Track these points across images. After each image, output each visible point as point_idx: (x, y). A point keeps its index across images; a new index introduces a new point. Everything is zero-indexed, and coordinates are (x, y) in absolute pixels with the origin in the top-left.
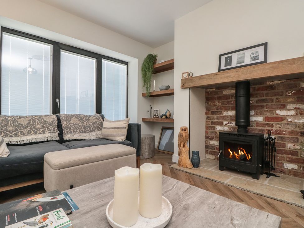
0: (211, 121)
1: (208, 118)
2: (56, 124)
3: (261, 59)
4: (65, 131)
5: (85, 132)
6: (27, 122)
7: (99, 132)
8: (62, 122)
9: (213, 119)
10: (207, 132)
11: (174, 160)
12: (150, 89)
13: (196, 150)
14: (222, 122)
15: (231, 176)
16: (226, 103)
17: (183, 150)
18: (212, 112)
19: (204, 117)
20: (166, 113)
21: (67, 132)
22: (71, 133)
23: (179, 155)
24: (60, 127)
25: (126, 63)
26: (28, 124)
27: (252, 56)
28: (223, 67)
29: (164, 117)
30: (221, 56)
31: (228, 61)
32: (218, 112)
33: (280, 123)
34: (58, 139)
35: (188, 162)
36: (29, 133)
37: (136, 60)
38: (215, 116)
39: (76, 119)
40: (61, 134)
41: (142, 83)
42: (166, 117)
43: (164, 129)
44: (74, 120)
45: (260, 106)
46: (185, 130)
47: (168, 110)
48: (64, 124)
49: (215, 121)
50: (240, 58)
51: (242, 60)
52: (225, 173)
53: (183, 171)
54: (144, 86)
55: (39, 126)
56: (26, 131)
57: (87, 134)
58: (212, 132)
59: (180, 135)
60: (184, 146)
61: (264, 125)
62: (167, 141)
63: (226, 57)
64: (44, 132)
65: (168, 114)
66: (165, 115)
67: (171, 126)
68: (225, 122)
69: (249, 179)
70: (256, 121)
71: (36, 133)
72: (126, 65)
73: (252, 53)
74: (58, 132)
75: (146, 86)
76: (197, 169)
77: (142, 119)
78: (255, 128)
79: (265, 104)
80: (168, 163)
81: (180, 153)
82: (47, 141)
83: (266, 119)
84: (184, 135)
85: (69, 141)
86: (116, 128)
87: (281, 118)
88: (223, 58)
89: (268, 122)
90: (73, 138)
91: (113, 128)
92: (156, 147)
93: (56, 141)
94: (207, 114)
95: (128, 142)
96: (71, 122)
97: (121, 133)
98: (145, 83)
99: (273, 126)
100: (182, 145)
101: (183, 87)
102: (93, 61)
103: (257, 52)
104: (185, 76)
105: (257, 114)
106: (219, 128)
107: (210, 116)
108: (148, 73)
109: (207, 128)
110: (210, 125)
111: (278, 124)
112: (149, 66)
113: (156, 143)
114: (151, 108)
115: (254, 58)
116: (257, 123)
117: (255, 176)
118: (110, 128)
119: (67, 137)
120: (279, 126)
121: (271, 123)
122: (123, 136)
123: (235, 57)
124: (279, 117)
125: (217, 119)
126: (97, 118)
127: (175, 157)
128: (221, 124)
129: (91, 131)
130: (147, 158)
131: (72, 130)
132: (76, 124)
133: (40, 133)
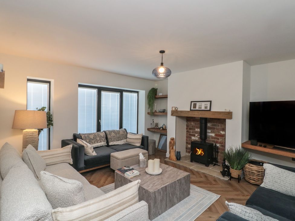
0: (189, 133)
1: (187, 131)
2: (105, 137)
3: (208, 109)
4: (109, 140)
5: (119, 141)
6: (93, 137)
7: (125, 140)
8: (108, 136)
9: (190, 132)
10: (187, 140)
11: (167, 156)
12: (153, 111)
13: (178, 151)
14: (195, 135)
15: (194, 165)
16: (197, 124)
17: (172, 151)
18: (189, 128)
19: (185, 131)
20: (163, 126)
21: (111, 141)
22: (112, 141)
23: (170, 153)
24: (107, 138)
25: (138, 92)
26: (93, 138)
27: (205, 106)
28: (192, 109)
29: (161, 129)
30: (192, 102)
31: (195, 106)
32: (193, 129)
33: (222, 138)
34: (106, 145)
35: (174, 158)
36: (95, 143)
37: (144, 91)
38: (191, 131)
39: (114, 133)
40: (108, 142)
41: (148, 106)
42: (163, 129)
43: (162, 135)
44: (113, 134)
45: (213, 128)
46: (173, 140)
47: (164, 124)
48: (109, 137)
49: (191, 133)
50: (200, 106)
51: (200, 107)
52: (193, 163)
53: (171, 162)
54: (149, 108)
55: (98, 139)
56: (93, 141)
57: (119, 142)
58: (189, 140)
59: (170, 143)
60: (172, 148)
61: (215, 138)
62: (163, 143)
63: (194, 103)
65: (164, 127)
66: (162, 128)
67: (166, 134)
68: (196, 135)
69: (203, 166)
70: (211, 136)
71: (97, 142)
72: (137, 93)
73: (205, 105)
74: (106, 141)
75: (150, 109)
76: (179, 161)
77: (148, 129)
78: (211, 139)
79: (215, 127)
80: (164, 158)
81: (170, 152)
82: (102, 146)
83: (216, 135)
84: (172, 142)
85: (112, 145)
86: (135, 139)
87: (223, 135)
88: (193, 103)
89: (217, 137)
90: (113, 144)
91: (134, 139)
92: (156, 147)
93: (105, 146)
94: (187, 129)
95: (142, 146)
96: (112, 135)
97: (139, 142)
98: (149, 106)
99: (219, 139)
100: (171, 148)
101: (172, 115)
102: (118, 94)
103: (207, 104)
104: (174, 109)
105: (212, 132)
106: (193, 138)
107: (188, 130)
108: (151, 100)
109: (187, 137)
110: (189, 136)
111: (221, 138)
112: (152, 97)
113: (157, 144)
114: (153, 122)
115: (206, 107)
116: (212, 137)
117: (207, 165)
118: (132, 139)
119: (110, 144)
120: (221, 139)
121: (218, 137)
122: (140, 143)
123: (198, 104)
124: (221, 135)
125: (192, 132)
126: (123, 132)
127: (168, 155)
128: (194, 136)
129: (121, 140)
130: (151, 154)
131: (112, 140)
132: (114, 136)
133: (99, 142)
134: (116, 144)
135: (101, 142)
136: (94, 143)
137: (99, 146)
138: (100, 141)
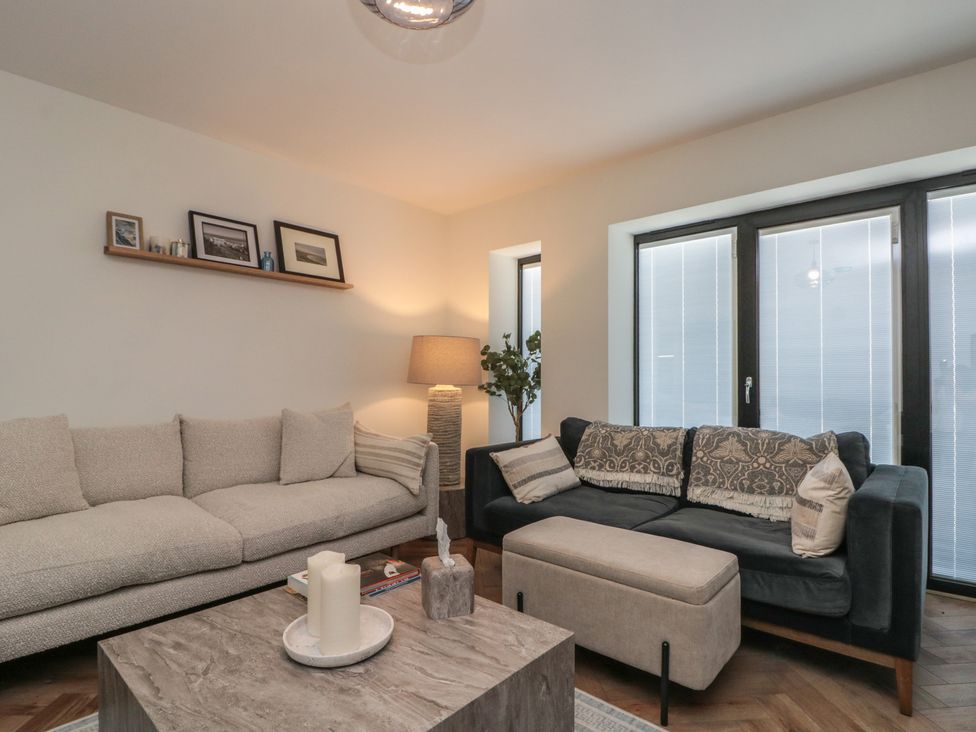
4: (693, 477)
5: (751, 491)
8: (694, 451)
21: (698, 479)
22: (706, 483)
34: (677, 492)
39: (738, 446)
40: (685, 483)
44: (729, 448)
48: (697, 455)
55: (640, 455)
56: (618, 460)
57: (757, 498)
64: (646, 470)
71: (632, 469)
74: (681, 475)
85: (699, 505)
90: (711, 502)
93: (671, 497)
96: (717, 453)
126: (812, 451)
129: (772, 492)
131: (710, 478)
132: (730, 462)
133: (639, 472)
134: (728, 505)
135: (646, 473)
136: (622, 467)
137: (635, 488)
138: (643, 468)
